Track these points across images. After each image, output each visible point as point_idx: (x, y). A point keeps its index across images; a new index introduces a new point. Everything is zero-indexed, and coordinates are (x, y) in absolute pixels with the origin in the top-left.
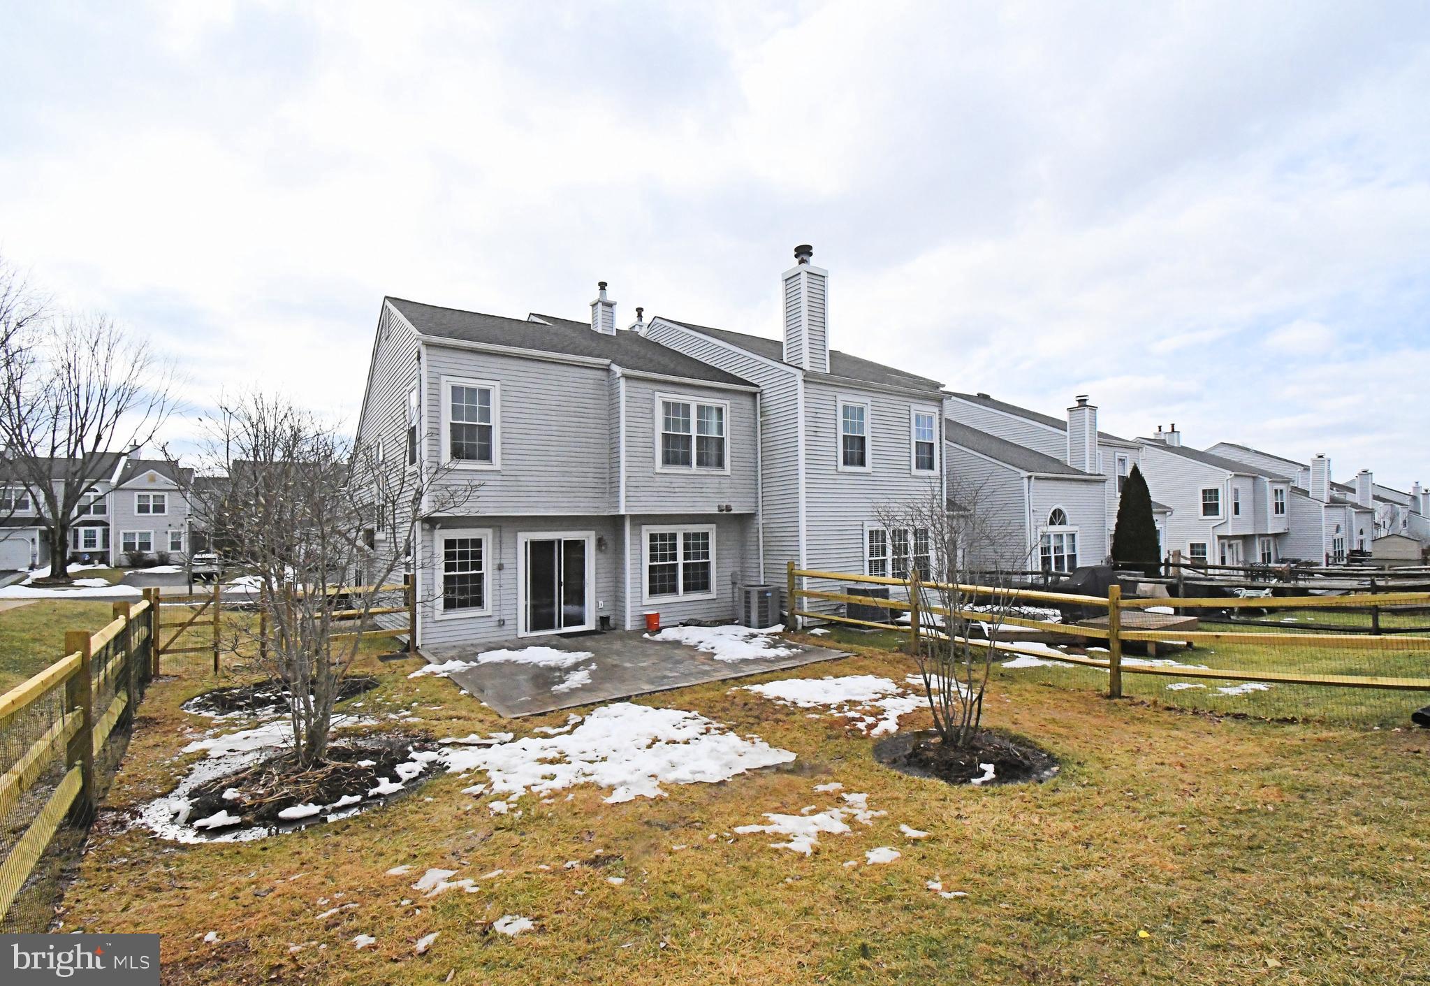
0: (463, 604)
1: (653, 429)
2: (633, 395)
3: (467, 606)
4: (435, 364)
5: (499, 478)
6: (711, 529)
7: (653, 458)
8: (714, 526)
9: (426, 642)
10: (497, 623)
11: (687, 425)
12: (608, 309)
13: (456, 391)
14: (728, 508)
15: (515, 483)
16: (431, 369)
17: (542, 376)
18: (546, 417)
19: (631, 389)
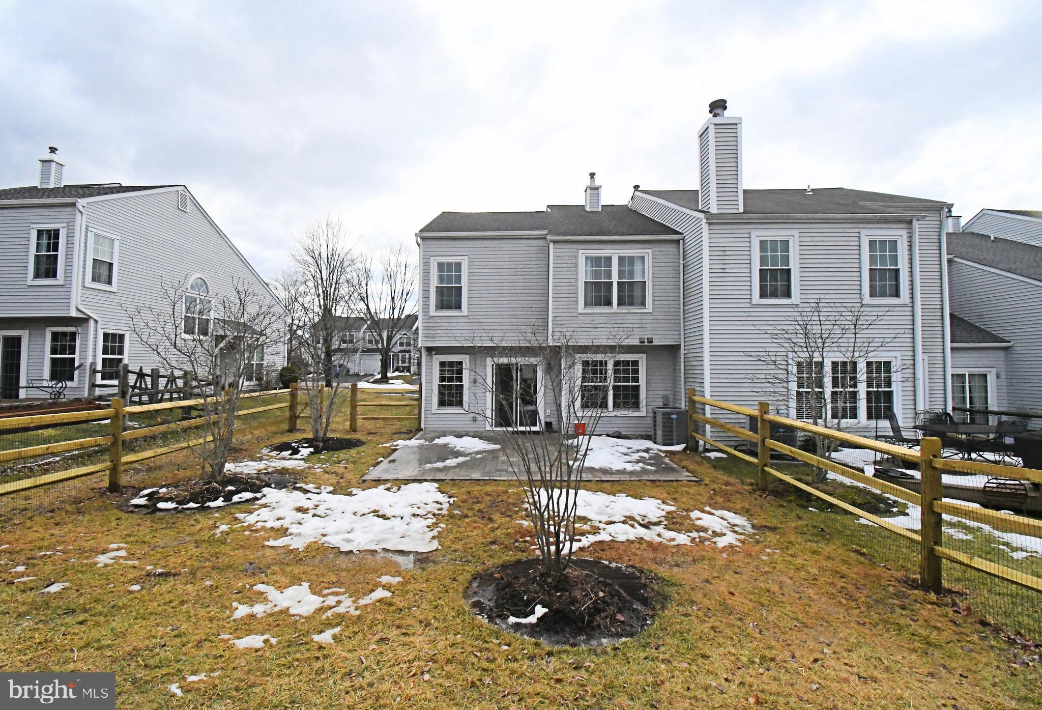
0: (451, 404)
1: (577, 279)
2: (559, 254)
3: (453, 405)
4: (428, 250)
5: (467, 320)
6: (642, 359)
7: (577, 302)
8: (644, 356)
9: (427, 426)
10: (471, 419)
11: (609, 274)
12: (595, 192)
13: (440, 265)
14: (650, 341)
15: (477, 324)
16: (425, 253)
17: (497, 249)
18: (500, 277)
19: (557, 250)
